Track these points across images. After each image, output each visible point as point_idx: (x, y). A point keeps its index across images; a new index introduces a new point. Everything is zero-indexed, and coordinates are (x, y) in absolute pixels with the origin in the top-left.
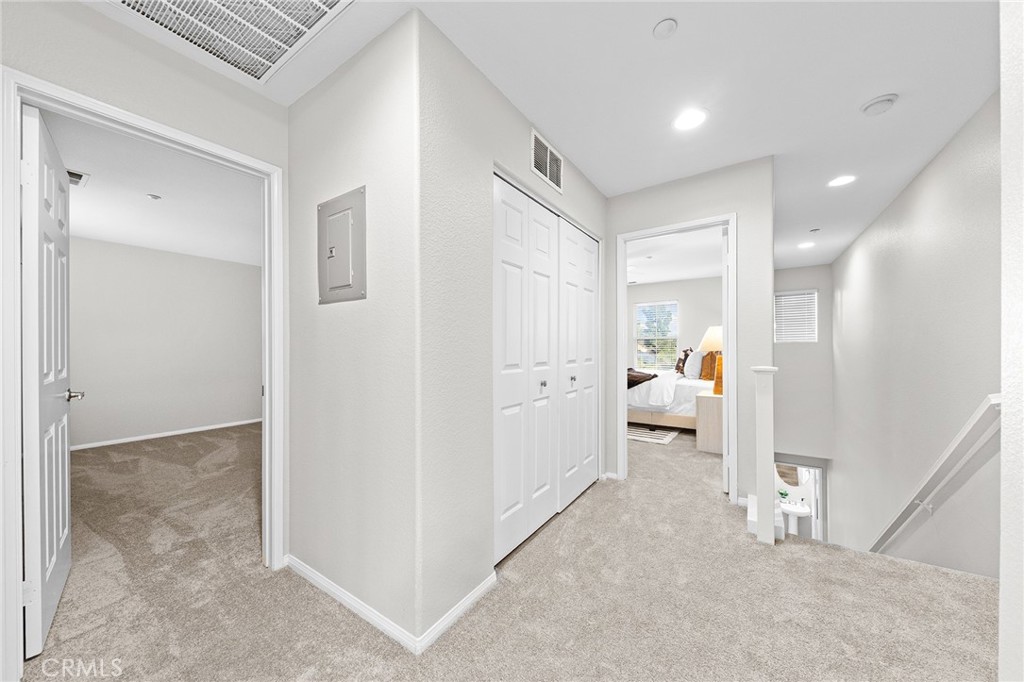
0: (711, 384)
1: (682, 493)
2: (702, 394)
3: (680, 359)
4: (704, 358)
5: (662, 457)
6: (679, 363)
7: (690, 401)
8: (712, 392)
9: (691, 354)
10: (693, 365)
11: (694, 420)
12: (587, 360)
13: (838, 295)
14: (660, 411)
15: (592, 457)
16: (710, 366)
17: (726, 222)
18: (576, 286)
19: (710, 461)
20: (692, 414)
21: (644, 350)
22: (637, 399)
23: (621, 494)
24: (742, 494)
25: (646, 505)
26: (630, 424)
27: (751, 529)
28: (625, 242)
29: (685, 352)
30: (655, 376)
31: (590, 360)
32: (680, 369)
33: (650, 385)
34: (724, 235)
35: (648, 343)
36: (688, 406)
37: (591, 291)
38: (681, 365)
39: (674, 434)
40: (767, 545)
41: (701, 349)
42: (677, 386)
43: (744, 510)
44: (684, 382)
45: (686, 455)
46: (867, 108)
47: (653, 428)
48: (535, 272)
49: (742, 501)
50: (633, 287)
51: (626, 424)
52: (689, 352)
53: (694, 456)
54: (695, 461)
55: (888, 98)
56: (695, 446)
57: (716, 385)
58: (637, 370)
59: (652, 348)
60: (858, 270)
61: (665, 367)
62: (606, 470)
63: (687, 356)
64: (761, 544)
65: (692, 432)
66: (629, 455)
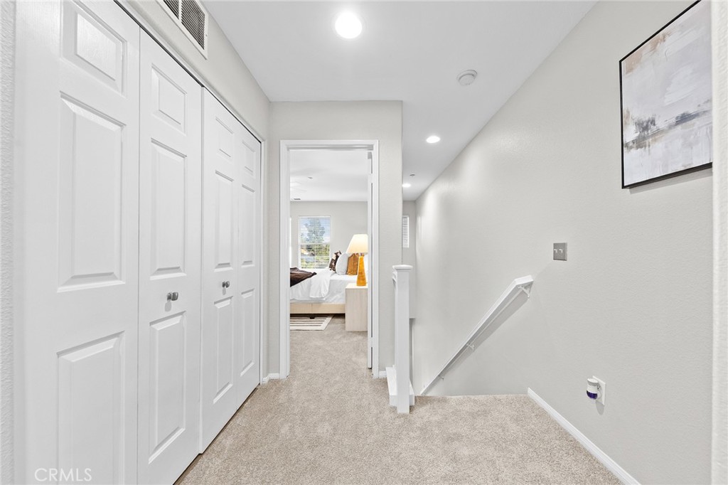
0: (355, 278)
1: (338, 379)
2: (350, 286)
3: (333, 260)
4: (349, 258)
5: (320, 343)
6: (332, 262)
7: (340, 292)
8: (356, 284)
9: (340, 256)
10: (342, 264)
11: (344, 306)
12: (246, 263)
13: (419, 219)
14: (318, 302)
15: (252, 364)
16: (354, 264)
17: (371, 147)
18: (231, 180)
19: (355, 339)
20: (342, 302)
21: (306, 253)
22: (300, 293)
23: (282, 397)
24: (382, 368)
25: (306, 404)
26: (292, 316)
27: (392, 403)
28: (288, 149)
29: (336, 254)
30: (315, 274)
31: (250, 262)
32: (332, 267)
33: (311, 281)
34: (369, 158)
35: (309, 248)
36: (338, 296)
37: (253, 191)
38: (333, 264)
39: (329, 319)
40: (404, 416)
41: (349, 252)
42: (331, 281)
43: (384, 382)
44: (336, 277)
45: (338, 337)
46: (460, 78)
47: (312, 316)
48: (154, 141)
49: (382, 374)
50: (297, 202)
51: (289, 316)
52: (339, 254)
53: (344, 337)
54: (345, 341)
55: (473, 73)
56: (344, 328)
57: (359, 278)
58: (300, 269)
59: (312, 252)
60: (430, 206)
61: (321, 267)
62: (268, 371)
63: (337, 257)
64: (399, 416)
65: (342, 316)
66: (292, 347)
